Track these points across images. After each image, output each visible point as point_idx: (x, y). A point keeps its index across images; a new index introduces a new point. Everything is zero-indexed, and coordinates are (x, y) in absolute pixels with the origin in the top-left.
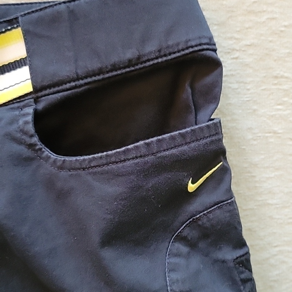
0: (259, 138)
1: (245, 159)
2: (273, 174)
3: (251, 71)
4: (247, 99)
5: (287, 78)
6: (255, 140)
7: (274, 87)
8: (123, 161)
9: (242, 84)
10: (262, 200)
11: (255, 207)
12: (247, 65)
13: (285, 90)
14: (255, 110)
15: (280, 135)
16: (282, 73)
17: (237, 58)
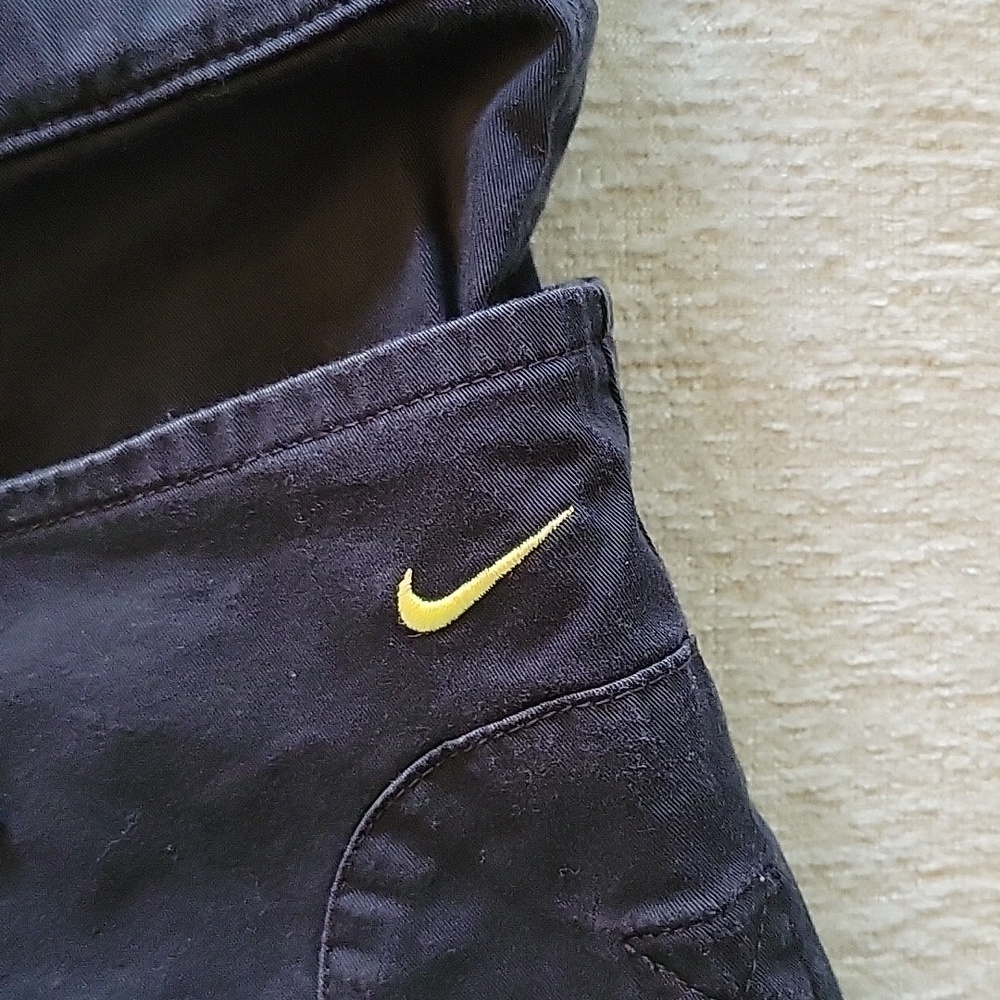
0: (851, 385)
1: (786, 479)
2: (923, 547)
3: (812, 86)
4: (796, 212)
5: (984, 116)
6: (831, 394)
7: (920, 158)
8: (121, 497)
9: (768, 147)
10: (869, 665)
11: (837, 696)
12: (791, 60)
13: (976, 173)
14: (831, 262)
15: (955, 373)
16: (961, 95)
17: (742, 31)
